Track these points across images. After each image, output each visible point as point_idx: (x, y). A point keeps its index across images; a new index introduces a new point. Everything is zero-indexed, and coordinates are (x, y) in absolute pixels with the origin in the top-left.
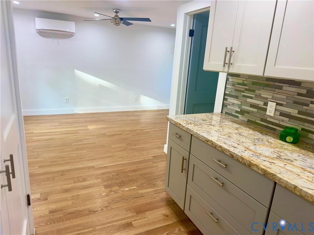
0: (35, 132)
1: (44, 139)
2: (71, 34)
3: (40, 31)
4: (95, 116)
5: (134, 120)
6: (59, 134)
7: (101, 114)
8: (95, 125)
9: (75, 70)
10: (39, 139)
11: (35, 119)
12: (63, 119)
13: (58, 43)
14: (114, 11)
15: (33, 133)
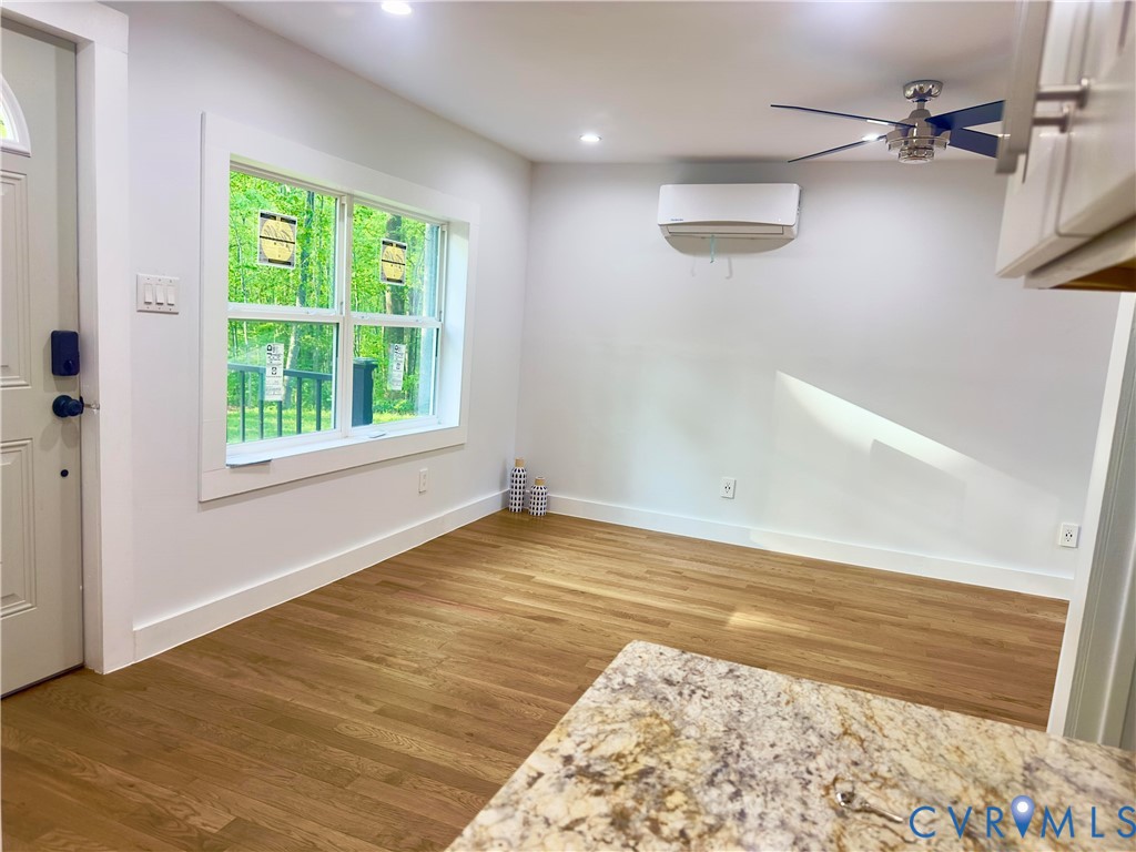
0: (540, 577)
1: (529, 610)
2: (779, 230)
3: (672, 229)
4: (818, 575)
5: (1000, 645)
6: (595, 610)
7: (860, 574)
8: (775, 613)
9: (779, 373)
10: (517, 604)
11: (598, 535)
12: (684, 558)
13: (731, 272)
14: (910, 93)
15: (529, 579)
